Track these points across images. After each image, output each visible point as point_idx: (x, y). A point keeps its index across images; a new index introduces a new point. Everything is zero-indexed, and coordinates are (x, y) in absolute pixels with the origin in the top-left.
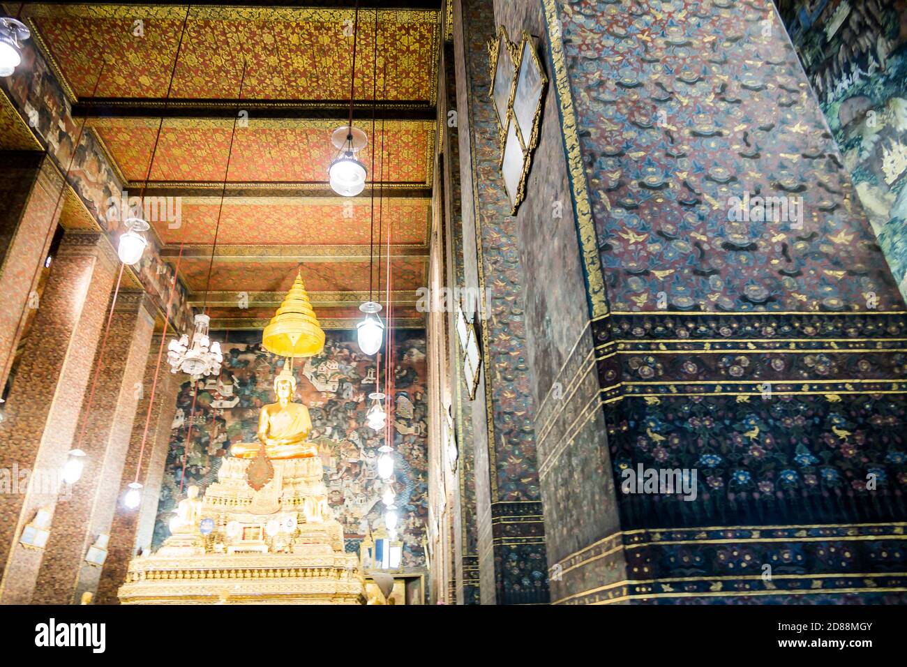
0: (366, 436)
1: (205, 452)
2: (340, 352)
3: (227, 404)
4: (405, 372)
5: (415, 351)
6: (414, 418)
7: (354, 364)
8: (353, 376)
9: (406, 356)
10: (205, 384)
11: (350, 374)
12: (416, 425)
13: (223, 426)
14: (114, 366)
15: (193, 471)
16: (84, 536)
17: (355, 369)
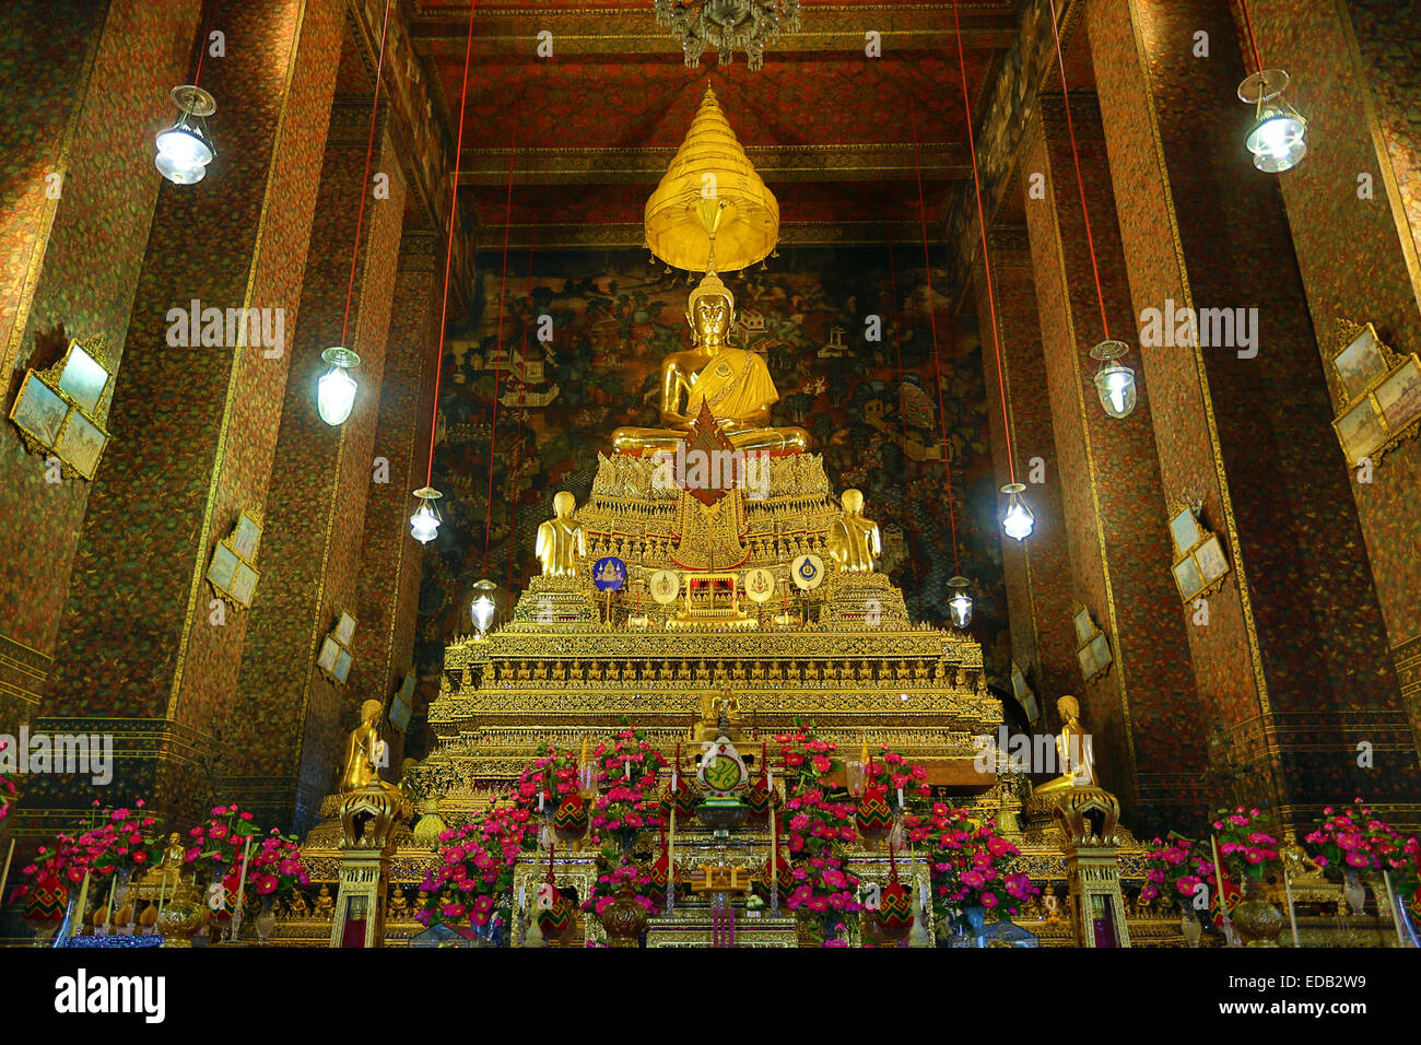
0: (837, 464)
1: (497, 496)
2: (765, 294)
3: (534, 399)
4: (910, 333)
5: (927, 291)
6: (938, 428)
7: (798, 318)
8: (797, 342)
9: (908, 302)
10: (485, 360)
11: (791, 337)
12: (943, 442)
13: (531, 442)
14: (339, 257)
15: (474, 532)
16: (311, 610)
17: (800, 327)
